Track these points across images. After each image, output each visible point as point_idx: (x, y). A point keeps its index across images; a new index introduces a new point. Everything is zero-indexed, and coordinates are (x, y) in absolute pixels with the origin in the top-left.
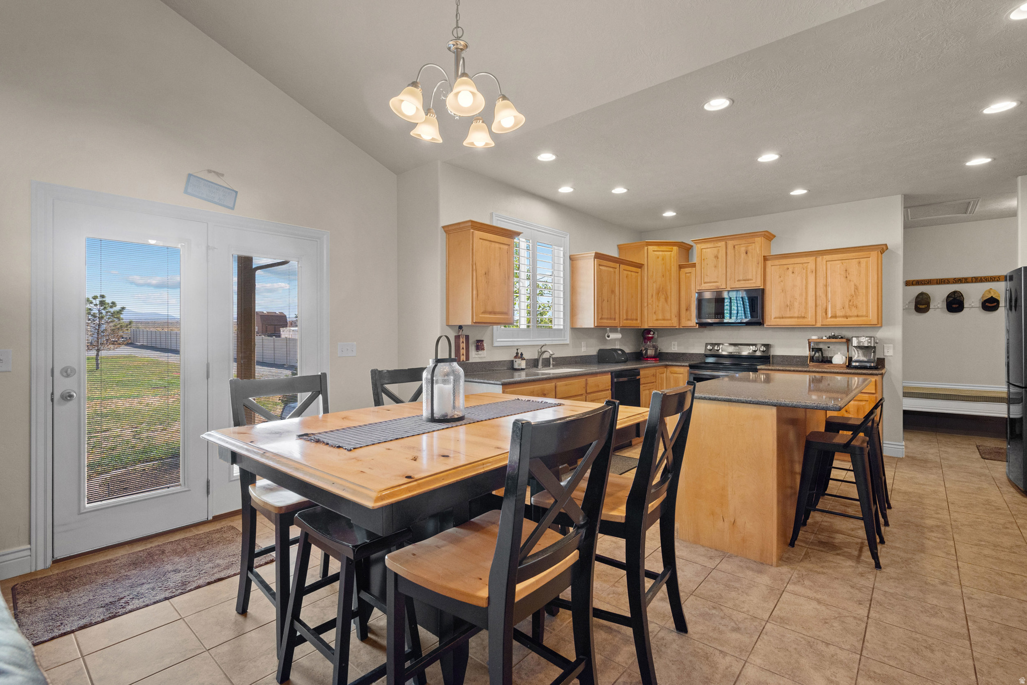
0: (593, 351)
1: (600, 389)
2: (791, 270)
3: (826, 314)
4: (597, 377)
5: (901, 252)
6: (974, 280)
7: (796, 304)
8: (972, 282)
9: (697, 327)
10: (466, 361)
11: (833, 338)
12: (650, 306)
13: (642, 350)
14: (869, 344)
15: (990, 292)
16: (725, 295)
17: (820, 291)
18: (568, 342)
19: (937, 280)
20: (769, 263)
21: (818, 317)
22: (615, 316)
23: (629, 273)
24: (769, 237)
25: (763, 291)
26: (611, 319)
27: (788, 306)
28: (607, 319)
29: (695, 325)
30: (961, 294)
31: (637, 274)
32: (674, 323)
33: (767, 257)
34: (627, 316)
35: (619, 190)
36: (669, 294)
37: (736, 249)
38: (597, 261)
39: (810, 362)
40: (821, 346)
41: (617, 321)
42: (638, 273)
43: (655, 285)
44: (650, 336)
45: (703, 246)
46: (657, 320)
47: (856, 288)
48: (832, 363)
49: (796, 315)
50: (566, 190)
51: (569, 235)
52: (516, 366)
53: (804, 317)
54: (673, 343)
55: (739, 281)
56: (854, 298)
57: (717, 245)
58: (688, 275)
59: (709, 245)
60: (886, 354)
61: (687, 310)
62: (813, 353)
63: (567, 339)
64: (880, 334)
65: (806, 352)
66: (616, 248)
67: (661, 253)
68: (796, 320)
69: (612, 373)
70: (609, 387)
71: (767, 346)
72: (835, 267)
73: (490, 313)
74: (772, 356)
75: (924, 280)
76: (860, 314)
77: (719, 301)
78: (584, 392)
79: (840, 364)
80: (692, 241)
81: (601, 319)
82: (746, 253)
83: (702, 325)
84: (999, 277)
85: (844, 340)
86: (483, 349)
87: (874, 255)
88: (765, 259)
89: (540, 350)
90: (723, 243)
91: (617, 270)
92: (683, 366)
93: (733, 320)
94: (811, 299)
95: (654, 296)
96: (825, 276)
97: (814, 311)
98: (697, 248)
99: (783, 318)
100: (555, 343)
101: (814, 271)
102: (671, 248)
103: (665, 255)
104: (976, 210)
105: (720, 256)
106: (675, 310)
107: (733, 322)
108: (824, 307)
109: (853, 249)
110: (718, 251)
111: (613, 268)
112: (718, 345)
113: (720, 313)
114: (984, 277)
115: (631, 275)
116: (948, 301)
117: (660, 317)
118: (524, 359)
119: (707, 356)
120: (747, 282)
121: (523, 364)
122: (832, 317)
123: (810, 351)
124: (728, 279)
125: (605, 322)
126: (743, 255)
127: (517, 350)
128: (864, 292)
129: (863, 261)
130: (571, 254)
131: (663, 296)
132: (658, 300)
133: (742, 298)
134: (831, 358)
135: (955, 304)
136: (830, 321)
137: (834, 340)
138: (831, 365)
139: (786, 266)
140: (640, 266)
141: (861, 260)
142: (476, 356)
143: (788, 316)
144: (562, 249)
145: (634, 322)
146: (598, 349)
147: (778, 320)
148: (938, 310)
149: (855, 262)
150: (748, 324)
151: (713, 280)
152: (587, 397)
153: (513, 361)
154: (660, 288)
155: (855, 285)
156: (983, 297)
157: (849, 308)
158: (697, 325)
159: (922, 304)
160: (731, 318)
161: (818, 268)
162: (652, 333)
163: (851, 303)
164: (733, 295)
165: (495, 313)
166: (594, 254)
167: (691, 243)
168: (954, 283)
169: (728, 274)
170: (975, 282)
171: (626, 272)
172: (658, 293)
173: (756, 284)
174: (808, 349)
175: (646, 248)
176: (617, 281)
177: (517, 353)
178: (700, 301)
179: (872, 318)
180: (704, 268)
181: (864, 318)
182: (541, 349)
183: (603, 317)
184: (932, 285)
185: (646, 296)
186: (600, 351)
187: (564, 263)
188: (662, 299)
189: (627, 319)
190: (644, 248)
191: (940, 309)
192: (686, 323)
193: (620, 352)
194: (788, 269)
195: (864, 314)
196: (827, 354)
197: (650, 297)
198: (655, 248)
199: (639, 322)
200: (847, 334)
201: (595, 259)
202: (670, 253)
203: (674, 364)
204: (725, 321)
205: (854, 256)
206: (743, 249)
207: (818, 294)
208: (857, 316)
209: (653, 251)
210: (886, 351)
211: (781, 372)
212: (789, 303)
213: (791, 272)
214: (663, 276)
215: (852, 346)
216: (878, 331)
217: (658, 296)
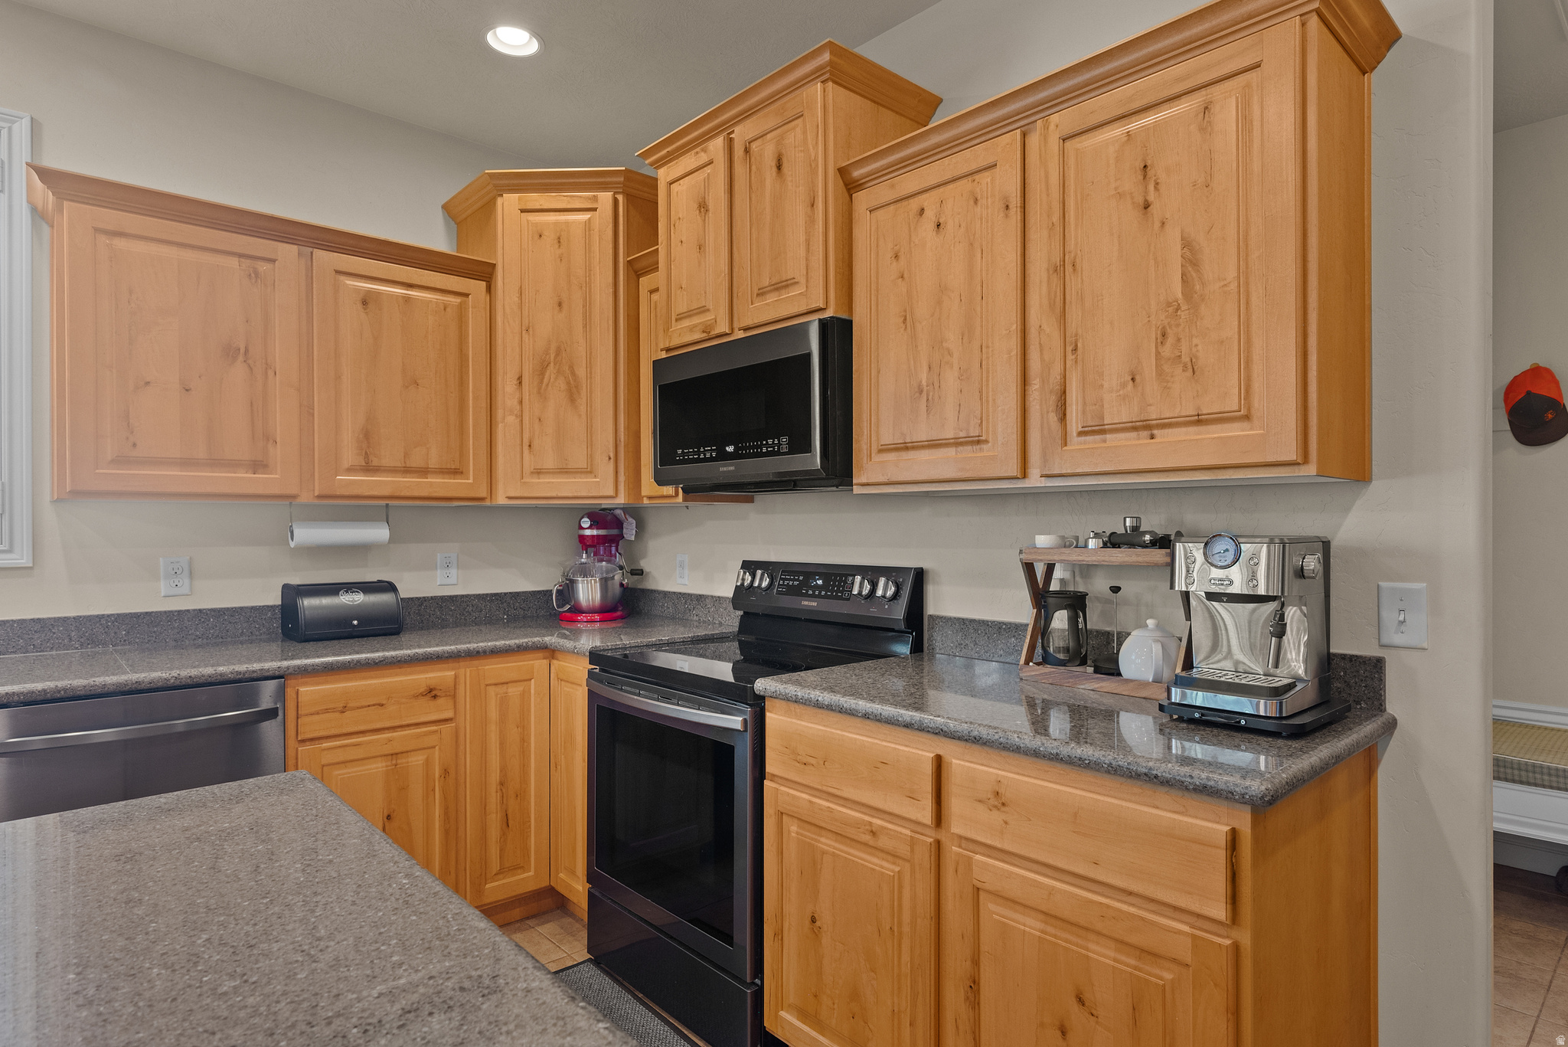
2: (931, 215)
3: (1063, 418)
11: (1123, 544)
12: (510, 419)
17: (1040, 301)
18: (19, 559)
20: (865, 199)
21: (1032, 435)
22: (263, 453)
23: (389, 289)
26: (218, 464)
27: (921, 392)
28: (184, 463)
31: (453, 298)
32: (602, 482)
33: (857, 173)
34: (365, 455)
36: (581, 372)
37: (754, 159)
38: (74, 210)
41: (278, 475)
43: (529, 340)
45: (674, 170)
46: (537, 471)
47: (1193, 261)
48: (1119, 674)
49: (954, 430)
53: (978, 442)
56: (1183, 315)
57: (706, 155)
58: (655, 297)
59: (685, 162)
63: (20, 547)
65: (1013, 606)
66: (439, 217)
67: (551, 217)
68: (952, 453)
76: (1209, 408)
79: (1147, 683)
82: (778, 167)
88: (850, 182)
90: (722, 139)
94: (1006, 346)
95: (526, 381)
97: (1016, 404)
101: (1017, 204)
102: (589, 198)
103: (568, 223)
105: (711, 206)
106: (605, 433)
108: (1057, 376)
110: (708, 181)
115: (409, 299)
117: (550, 462)
122: (1088, 432)
125: (172, 478)
126: (770, 173)
128: (1232, 274)
129: (1224, 94)
131: (561, 383)
132: (541, 394)
136: (1088, 453)
137: (1128, 554)
139: (914, 204)
140: (480, 272)
141: (1217, 92)
143: (922, 436)
145: (434, 480)
146: (280, 582)
147: (890, 459)
149: (1188, 110)
151: (696, 304)
154: (547, 350)
155: (1187, 244)
157: (1160, 373)
163: (1167, 351)
167: (648, 170)
169: (735, 268)
171: (360, 285)
172: (541, 370)
173: (808, 298)
174: (1021, 590)
175: (500, 200)
179: (1268, 427)
181: (1235, 430)
183: (144, 453)
188: (558, 394)
189: (370, 468)
190: (494, 203)
194: (922, 211)
195: (1232, 404)
197: (509, 387)
198: (531, 199)
199: (471, 480)
202: (585, 216)
206: (770, 157)
207: (1031, 319)
208: (1200, 419)
209: (522, 211)
210: (1390, 616)
211: (886, 729)
212: (924, 377)
213: (932, 226)
214: (560, 304)
215: (1172, 587)
216: (1347, 510)
217: (541, 382)
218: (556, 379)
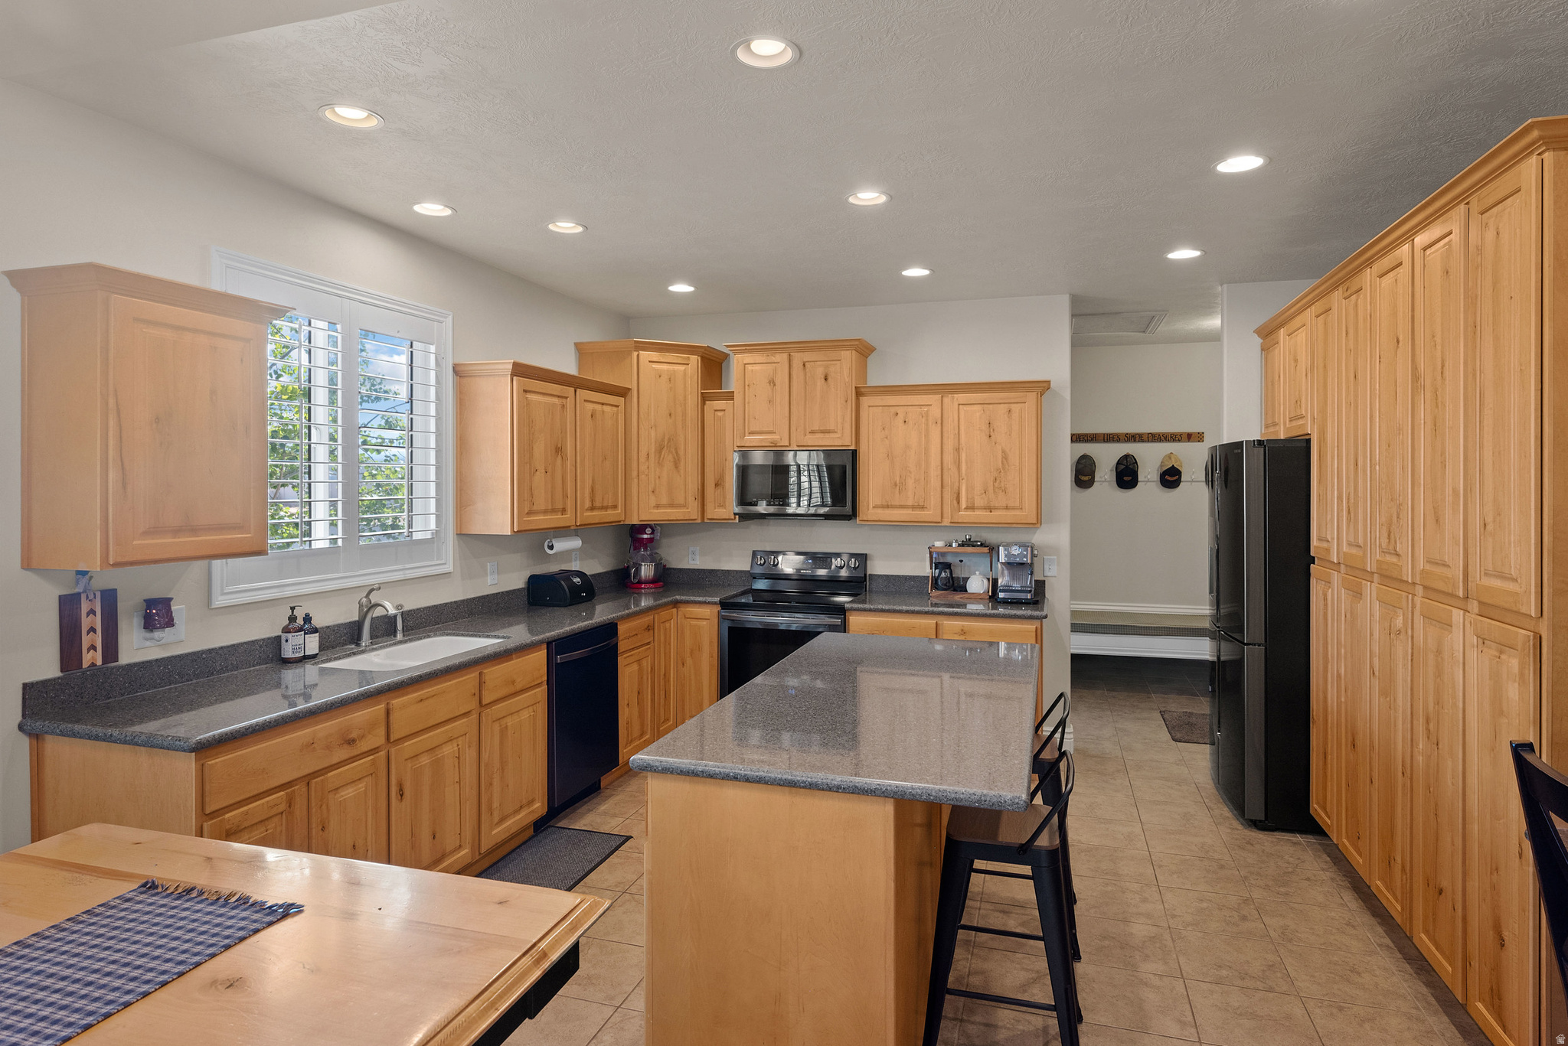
0: (517, 581)
1: (518, 687)
2: (901, 417)
3: (958, 502)
4: (512, 659)
5: (1067, 395)
6: (1150, 438)
7: (910, 482)
8: (1148, 441)
9: (737, 520)
10: (104, 662)
11: (968, 545)
12: (642, 477)
13: (628, 567)
14: (1025, 559)
15: (1170, 458)
16: (789, 459)
17: (949, 458)
18: (449, 568)
19: (1104, 434)
20: (865, 401)
21: (945, 506)
22: (565, 503)
23: (598, 407)
24: (864, 351)
25: (854, 454)
26: (553, 511)
27: (896, 485)
28: (545, 512)
29: (733, 517)
30: (1135, 459)
31: (615, 409)
32: (692, 512)
33: (862, 390)
34: (592, 501)
35: (566, 227)
36: (681, 453)
37: (807, 370)
38: (518, 381)
39: (931, 590)
40: (949, 559)
41: (569, 515)
42: (618, 406)
43: (653, 433)
44: (645, 536)
45: (748, 358)
46: (658, 507)
47: (1005, 457)
48: (966, 591)
49: (910, 502)
50: (431, 209)
51: (451, 317)
52: (288, 652)
53: (923, 508)
54: (691, 549)
55: (812, 432)
56: (1002, 474)
57: (773, 359)
58: (720, 414)
59: (758, 358)
60: (1047, 573)
61: (717, 485)
62: (937, 571)
63: (447, 559)
64: (1039, 538)
65: (925, 569)
66: (572, 348)
67: (665, 367)
68: (910, 511)
69: (549, 644)
70: (541, 677)
71: (863, 558)
72: (969, 414)
73: (177, 531)
74: (870, 575)
75: (1087, 434)
76: (1011, 504)
77: (780, 472)
78: (473, 705)
79: (980, 594)
80: (727, 346)
81: (530, 513)
82: (826, 380)
83: (744, 517)
84: (1181, 435)
85: (986, 550)
86: (170, 623)
87: (1032, 397)
88: (859, 393)
89: (364, 600)
90: (785, 356)
91: (570, 402)
92: (709, 603)
93: (800, 511)
94: (934, 473)
95: (652, 456)
96: (957, 432)
97: (939, 495)
98: (737, 361)
99: (888, 507)
100: (410, 574)
101: (939, 422)
102: (682, 359)
103: (674, 371)
104: (1159, 328)
105: (778, 382)
106: (693, 485)
107: (803, 512)
108: (956, 487)
109: (1001, 386)
110: (775, 371)
111: (559, 397)
112: (776, 553)
113: (780, 496)
114: (1163, 434)
115: (603, 412)
116: (1118, 470)
117: (664, 501)
118: (315, 630)
119: (754, 577)
120: (827, 435)
121: (312, 644)
122: (967, 508)
123: (931, 568)
124: (793, 428)
125: (542, 521)
126: (820, 382)
127: (293, 609)
128: (1017, 464)
129: (1015, 408)
130: (457, 362)
131: (670, 458)
132: (660, 464)
133: (818, 466)
134: (966, 579)
135: (1127, 475)
136: (964, 515)
137: (970, 549)
138: (966, 596)
139: (893, 410)
140: (623, 392)
141: (1013, 406)
142: (148, 643)
143: (897, 503)
144: (433, 348)
145: (610, 512)
146: (527, 574)
147: (880, 511)
148: (1105, 483)
149: (1003, 408)
150: (827, 517)
151: (765, 429)
152: (483, 714)
153: (279, 637)
154: (663, 440)
155: (1003, 452)
156: (1161, 466)
157: (995, 492)
158: (737, 516)
159: (1084, 474)
160: (799, 505)
161: (945, 416)
162: (648, 531)
163: (996, 485)
164: (803, 458)
165: (194, 530)
166: (510, 367)
167: (726, 351)
168: (1126, 441)
169: (794, 418)
170: (1152, 441)
171: (590, 406)
172: (660, 450)
173: (842, 440)
174: (928, 563)
175: (635, 354)
176: (569, 427)
177: (292, 619)
178: (744, 471)
179: (1028, 513)
180: (749, 403)
181: (1018, 513)
182: (367, 596)
183: (535, 508)
184: (1098, 442)
185: (635, 458)
186: (533, 580)
187: (438, 381)
188: (668, 464)
189: (592, 508)
190: (630, 353)
191: (1107, 483)
192: (714, 512)
193: (577, 580)
194: (897, 414)
195: (1018, 505)
196: (958, 573)
197: (642, 459)
198: (654, 355)
199: (620, 511)
200: (992, 537)
201: (515, 378)
202: (682, 368)
203: (692, 598)
204: (790, 510)
205: (1001, 399)
206: (820, 372)
207: (945, 465)
208: (1007, 508)
209: (650, 362)
210: (1046, 567)
211: (885, 614)
212: (898, 479)
213: (901, 421)
214: (670, 415)
215: (998, 561)
216: (1035, 533)
217: (660, 457)
218: (668, 455)
